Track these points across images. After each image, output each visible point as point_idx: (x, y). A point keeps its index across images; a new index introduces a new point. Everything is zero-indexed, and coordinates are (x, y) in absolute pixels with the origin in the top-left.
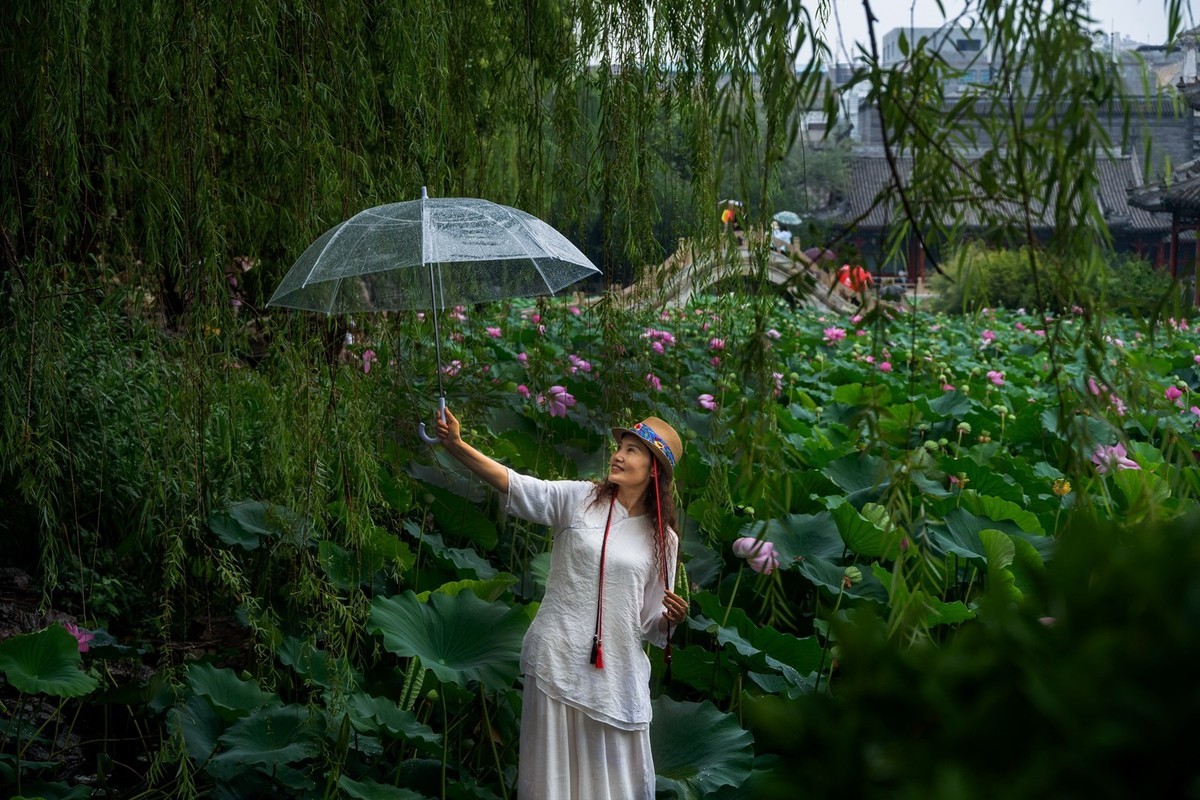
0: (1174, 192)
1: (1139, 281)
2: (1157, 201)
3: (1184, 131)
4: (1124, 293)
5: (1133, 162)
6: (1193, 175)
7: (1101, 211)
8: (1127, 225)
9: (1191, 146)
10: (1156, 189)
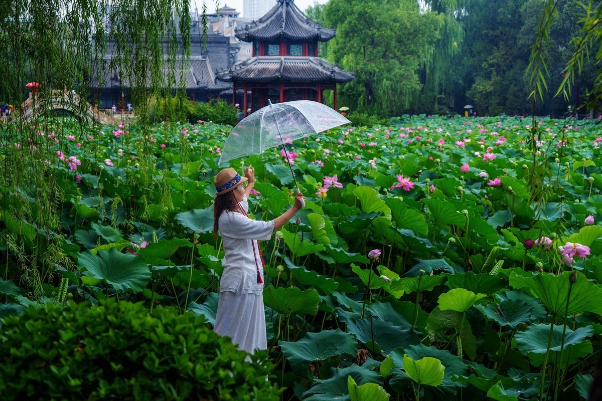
0: (235, 74)
1: (223, 110)
2: (229, 78)
3: (226, 49)
4: (218, 115)
5: (207, 62)
6: (242, 67)
7: (196, 82)
8: (206, 87)
9: (229, 56)
10: (227, 72)
